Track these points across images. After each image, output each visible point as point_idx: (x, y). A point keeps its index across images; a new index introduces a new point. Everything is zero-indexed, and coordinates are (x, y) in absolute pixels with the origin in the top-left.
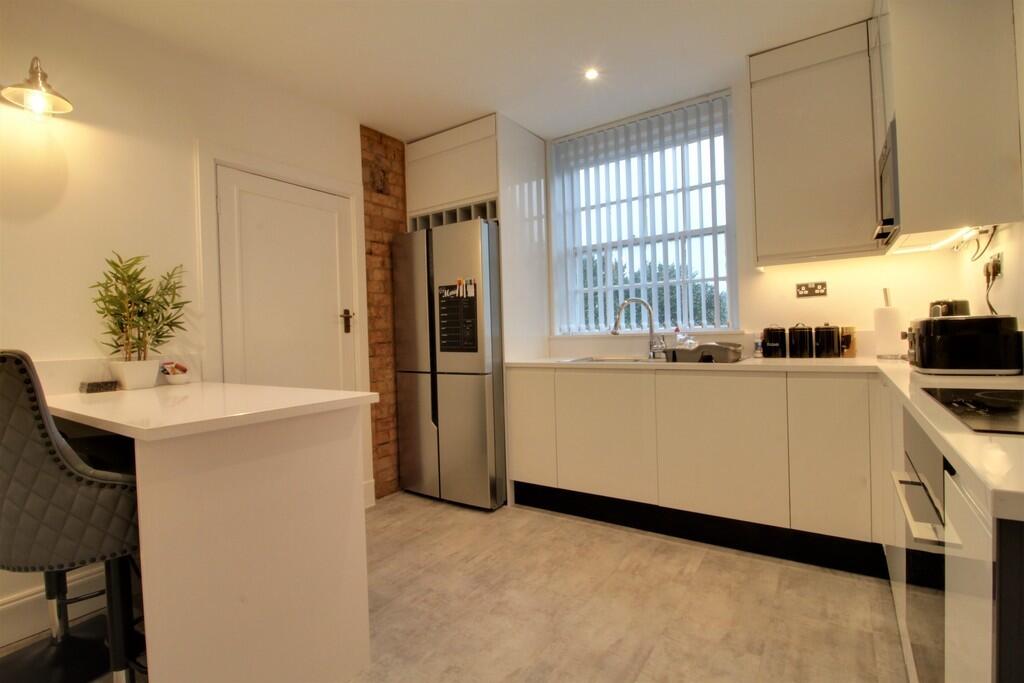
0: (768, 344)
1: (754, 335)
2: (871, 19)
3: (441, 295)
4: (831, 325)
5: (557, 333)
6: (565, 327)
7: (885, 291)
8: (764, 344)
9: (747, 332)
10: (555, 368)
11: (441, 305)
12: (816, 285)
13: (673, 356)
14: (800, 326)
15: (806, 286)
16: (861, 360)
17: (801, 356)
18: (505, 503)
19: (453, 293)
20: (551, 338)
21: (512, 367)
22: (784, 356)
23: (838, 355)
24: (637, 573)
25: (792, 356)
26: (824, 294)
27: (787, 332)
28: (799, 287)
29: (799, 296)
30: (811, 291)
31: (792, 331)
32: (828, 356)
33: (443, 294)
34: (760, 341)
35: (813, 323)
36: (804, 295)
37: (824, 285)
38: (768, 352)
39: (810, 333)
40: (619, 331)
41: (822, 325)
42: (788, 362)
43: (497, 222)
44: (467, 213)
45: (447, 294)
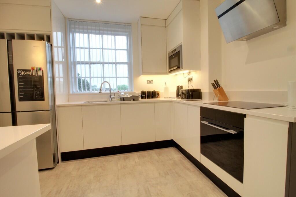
0: (143, 95)
1: (139, 93)
2: (166, 19)
3: (19, 74)
4: (155, 91)
5: (71, 92)
6: (74, 90)
7: (166, 83)
8: (141, 95)
9: (136, 92)
10: (82, 106)
11: (19, 78)
12: (151, 81)
13: (124, 99)
14: (149, 91)
15: (149, 81)
16: (161, 98)
17: (150, 98)
18: (58, 163)
19: (28, 73)
20: (69, 95)
21: (59, 106)
22: (146, 98)
23: (157, 97)
24: (125, 168)
25: (147, 98)
26: (153, 83)
27: (146, 92)
28: (147, 81)
29: (147, 83)
30: (150, 82)
31: (147, 92)
32: (155, 98)
33: (21, 73)
34: (140, 95)
35: (152, 90)
36: (149, 83)
37: (152, 81)
38: (142, 97)
39: (145, 93)
40: (101, 92)
41: (153, 91)
42: (146, 100)
43: (51, 45)
44: (32, 37)
45: (23, 73)
